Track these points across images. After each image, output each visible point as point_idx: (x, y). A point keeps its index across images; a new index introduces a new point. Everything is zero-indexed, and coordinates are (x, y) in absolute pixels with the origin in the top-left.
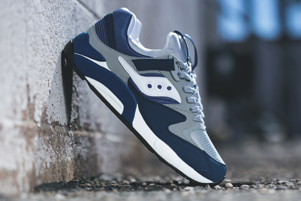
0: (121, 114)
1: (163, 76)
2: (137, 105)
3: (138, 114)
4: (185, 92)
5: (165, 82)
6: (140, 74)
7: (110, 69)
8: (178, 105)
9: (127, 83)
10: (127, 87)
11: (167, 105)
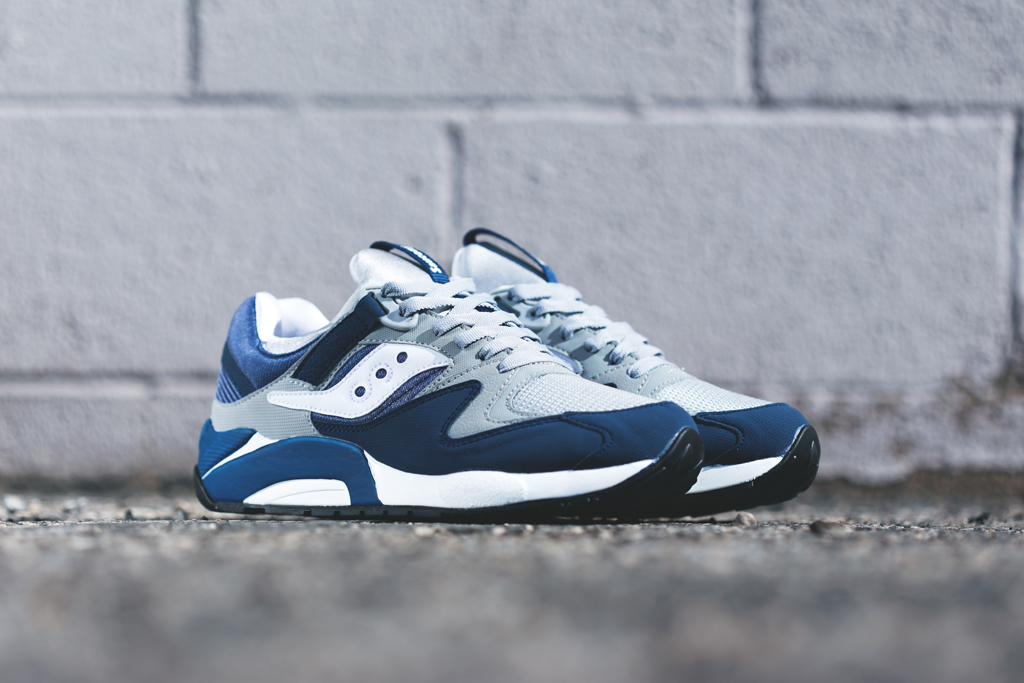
0: (349, 504)
1: (374, 346)
2: (365, 452)
3: (379, 470)
4: (442, 335)
5: (385, 353)
6: (325, 389)
7: (274, 439)
8: (445, 372)
9: (316, 433)
10: (322, 440)
11: (422, 393)
